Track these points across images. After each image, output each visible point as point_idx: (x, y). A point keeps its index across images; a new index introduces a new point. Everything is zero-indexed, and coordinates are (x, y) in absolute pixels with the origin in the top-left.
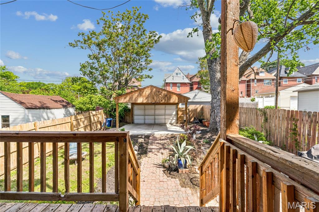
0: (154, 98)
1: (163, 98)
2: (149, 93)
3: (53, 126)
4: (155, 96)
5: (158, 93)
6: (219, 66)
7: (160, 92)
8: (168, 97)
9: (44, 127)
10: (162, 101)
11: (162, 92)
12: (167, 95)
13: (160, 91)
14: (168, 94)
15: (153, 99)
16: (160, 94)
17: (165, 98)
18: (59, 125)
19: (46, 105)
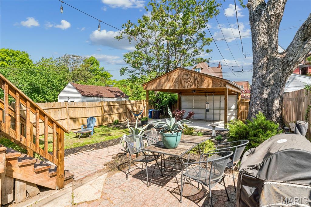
0: (182, 83)
1: (193, 83)
2: (177, 76)
3: (82, 107)
4: (183, 80)
5: (186, 76)
6: (264, 24)
7: (189, 75)
8: (199, 80)
9: (74, 108)
10: (191, 86)
11: (191, 75)
12: (197, 78)
13: (189, 73)
14: (198, 76)
15: (181, 85)
16: (189, 78)
17: (195, 82)
18: (89, 108)
19: (101, 95)
